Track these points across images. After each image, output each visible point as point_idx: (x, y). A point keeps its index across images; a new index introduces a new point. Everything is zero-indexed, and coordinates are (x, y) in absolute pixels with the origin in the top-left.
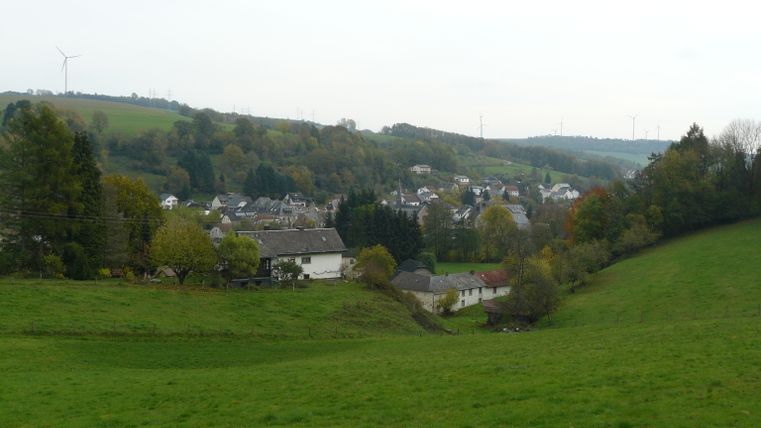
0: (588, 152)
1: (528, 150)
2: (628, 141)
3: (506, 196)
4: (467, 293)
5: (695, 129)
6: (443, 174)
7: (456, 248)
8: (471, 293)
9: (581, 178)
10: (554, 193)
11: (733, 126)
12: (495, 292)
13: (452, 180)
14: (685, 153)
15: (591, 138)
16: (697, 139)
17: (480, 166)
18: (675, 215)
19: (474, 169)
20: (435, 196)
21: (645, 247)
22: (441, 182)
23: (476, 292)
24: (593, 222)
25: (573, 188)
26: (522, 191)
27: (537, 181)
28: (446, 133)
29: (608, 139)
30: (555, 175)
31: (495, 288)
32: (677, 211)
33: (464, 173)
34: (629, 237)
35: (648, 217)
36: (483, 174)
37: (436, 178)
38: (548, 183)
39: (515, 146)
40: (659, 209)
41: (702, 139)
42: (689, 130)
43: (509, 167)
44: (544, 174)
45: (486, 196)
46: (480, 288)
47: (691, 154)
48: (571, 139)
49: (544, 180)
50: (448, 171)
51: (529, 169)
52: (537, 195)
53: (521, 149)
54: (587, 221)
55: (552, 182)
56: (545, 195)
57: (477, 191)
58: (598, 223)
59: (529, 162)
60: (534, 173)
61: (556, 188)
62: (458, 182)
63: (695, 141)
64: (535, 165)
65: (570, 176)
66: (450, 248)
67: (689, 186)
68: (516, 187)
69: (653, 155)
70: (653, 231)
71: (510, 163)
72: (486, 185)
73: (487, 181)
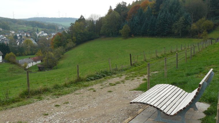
0: (47, 22)
1: (30, 22)
2: (58, 18)
3: (27, 36)
4: (29, 63)
5: (82, 16)
6: (6, 31)
7: (18, 52)
8: (30, 64)
9: (47, 30)
10: (40, 34)
11: (92, 15)
12: (36, 63)
13: (9, 32)
14: (80, 22)
15: (47, 18)
16: (83, 19)
17: (16, 27)
18: (79, 39)
19: (15, 28)
20: (5, 37)
21: (73, 47)
22: (6, 33)
23: (31, 63)
24: (59, 42)
25: (45, 32)
26: (31, 35)
27: (35, 31)
28: (4, 18)
29: (52, 18)
30: (39, 29)
31: (36, 61)
32: (79, 38)
33: (12, 30)
34: (68, 45)
35: (72, 40)
36: (18, 30)
37: (4, 32)
38: (38, 31)
39: (26, 21)
40: (75, 38)
41: (84, 19)
42: (80, 17)
43: (25, 28)
44: (36, 29)
45: (21, 36)
46: (32, 62)
47: (81, 23)
48: (41, 18)
49: (36, 31)
50: (7, 30)
51: (31, 28)
52: (35, 35)
53: (28, 22)
54: (57, 42)
55: (39, 31)
56: (38, 35)
57: (18, 35)
58: (60, 42)
59: (31, 26)
60: (33, 29)
61: (40, 33)
62: (11, 33)
63: (82, 19)
64: (33, 26)
65: (44, 29)
66: (17, 52)
67: (81, 31)
68: (29, 33)
69: (72, 23)
70: (74, 43)
71: (25, 26)
72: (20, 33)
73: (20, 32)
